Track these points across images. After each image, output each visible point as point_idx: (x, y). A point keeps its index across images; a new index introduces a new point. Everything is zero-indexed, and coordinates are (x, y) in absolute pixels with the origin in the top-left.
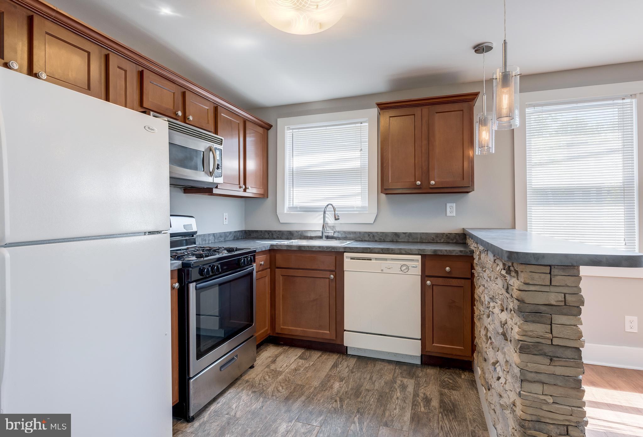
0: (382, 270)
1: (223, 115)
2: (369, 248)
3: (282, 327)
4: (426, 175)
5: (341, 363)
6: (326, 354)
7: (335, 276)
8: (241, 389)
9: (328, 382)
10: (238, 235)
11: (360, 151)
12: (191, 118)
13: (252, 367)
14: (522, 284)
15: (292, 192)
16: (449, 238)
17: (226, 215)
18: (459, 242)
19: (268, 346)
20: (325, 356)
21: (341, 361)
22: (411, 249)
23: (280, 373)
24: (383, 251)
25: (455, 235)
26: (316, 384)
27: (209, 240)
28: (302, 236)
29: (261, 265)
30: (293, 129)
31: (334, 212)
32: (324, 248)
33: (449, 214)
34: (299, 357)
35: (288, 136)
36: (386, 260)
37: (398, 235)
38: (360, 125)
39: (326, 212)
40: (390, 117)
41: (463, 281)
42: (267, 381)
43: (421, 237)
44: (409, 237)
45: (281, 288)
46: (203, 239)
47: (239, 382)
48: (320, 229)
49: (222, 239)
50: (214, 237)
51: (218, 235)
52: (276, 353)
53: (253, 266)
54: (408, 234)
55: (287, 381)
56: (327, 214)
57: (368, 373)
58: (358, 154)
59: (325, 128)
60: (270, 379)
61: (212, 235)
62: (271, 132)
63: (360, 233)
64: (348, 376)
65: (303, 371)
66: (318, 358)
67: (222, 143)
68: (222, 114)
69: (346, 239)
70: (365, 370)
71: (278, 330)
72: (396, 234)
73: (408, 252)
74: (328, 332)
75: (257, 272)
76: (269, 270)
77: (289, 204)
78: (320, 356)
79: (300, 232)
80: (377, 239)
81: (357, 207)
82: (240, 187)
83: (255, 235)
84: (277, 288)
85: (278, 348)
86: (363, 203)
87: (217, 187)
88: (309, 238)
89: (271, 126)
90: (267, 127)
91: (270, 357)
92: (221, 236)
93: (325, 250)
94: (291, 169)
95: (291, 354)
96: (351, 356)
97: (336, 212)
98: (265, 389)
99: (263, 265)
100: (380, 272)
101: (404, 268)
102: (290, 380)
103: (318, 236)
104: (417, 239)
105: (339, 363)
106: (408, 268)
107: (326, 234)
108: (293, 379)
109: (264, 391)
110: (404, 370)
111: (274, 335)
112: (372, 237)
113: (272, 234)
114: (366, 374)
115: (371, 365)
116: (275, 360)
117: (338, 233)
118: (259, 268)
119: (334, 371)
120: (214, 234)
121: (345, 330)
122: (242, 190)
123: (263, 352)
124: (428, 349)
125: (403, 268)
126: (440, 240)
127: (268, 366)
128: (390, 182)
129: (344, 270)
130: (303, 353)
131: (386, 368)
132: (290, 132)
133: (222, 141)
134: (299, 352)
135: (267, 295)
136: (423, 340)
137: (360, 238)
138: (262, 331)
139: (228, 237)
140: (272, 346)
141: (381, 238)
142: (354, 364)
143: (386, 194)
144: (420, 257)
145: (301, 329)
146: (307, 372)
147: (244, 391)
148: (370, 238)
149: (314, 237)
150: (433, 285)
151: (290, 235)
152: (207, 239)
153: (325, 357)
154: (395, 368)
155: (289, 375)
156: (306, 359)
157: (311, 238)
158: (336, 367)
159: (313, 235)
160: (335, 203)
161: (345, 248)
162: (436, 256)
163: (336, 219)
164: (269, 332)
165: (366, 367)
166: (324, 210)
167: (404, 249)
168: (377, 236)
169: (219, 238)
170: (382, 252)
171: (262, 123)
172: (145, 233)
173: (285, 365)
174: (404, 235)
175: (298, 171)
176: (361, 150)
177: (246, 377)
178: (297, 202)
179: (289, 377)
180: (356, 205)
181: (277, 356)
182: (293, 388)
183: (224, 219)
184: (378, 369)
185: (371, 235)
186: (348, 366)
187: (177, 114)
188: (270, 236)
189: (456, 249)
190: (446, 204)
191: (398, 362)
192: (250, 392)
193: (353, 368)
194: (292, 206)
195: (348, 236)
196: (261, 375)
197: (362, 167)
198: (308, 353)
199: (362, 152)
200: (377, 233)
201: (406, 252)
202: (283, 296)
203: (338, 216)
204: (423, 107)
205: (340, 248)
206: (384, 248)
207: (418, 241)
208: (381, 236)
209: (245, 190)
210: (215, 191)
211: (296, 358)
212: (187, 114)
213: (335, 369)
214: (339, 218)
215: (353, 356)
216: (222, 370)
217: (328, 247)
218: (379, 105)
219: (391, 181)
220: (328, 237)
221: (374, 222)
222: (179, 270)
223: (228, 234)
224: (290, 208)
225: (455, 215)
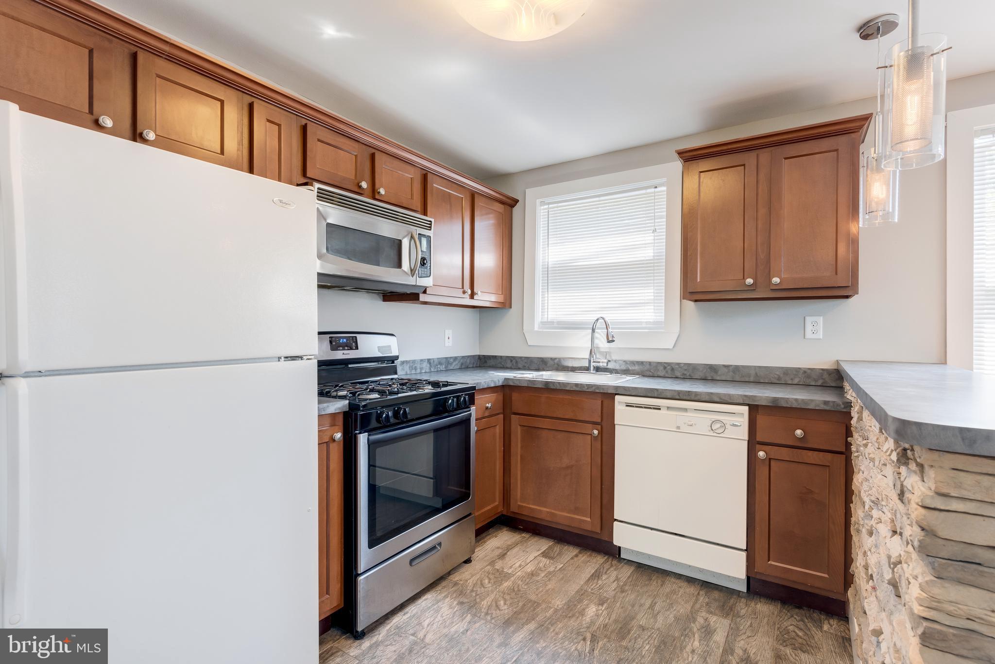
0: (678, 427)
1: (436, 185)
2: (657, 390)
3: (519, 503)
4: (765, 269)
5: (606, 572)
6: (586, 553)
7: (601, 433)
8: (443, 595)
9: (579, 603)
10: (468, 361)
11: (653, 233)
12: (383, 192)
13: (468, 561)
14: (931, 494)
15: (546, 298)
16: (809, 377)
17: (449, 333)
18: (828, 385)
19: (500, 529)
20: (583, 556)
21: (609, 569)
22: (729, 395)
23: (507, 576)
24: (680, 395)
25: (821, 371)
26: (558, 603)
27: (421, 369)
28: (558, 365)
29: (487, 408)
30: (549, 204)
31: (606, 330)
32: (584, 387)
33: (809, 334)
34: (542, 553)
35: (542, 214)
36: (685, 410)
37: (715, 369)
38: (653, 190)
39: (596, 330)
40: (701, 172)
41: (829, 456)
42: (484, 588)
43: (756, 374)
44: (734, 372)
45: (519, 445)
46: (412, 367)
47: (444, 584)
48: (587, 356)
49: (443, 367)
50: (430, 364)
51: (436, 362)
52: (509, 543)
53: (470, 411)
54: (732, 367)
55: (514, 591)
56: (597, 332)
57: (649, 596)
58: (649, 237)
59: (597, 199)
60: (490, 585)
61: (426, 361)
62: (516, 210)
63: (650, 363)
64: (615, 597)
65: (544, 579)
66: (572, 558)
67: (430, 227)
68: (434, 185)
69: (626, 372)
70: (645, 589)
71: (514, 508)
72: (713, 368)
73: (724, 400)
74: (589, 519)
75: (476, 420)
76: (502, 416)
77: (542, 318)
78: (576, 556)
79: (557, 360)
80: (678, 374)
81: (646, 322)
82: (464, 292)
83: (492, 362)
84: (513, 444)
85: (515, 535)
86: (656, 316)
87: (425, 292)
88: (569, 370)
89: (517, 201)
90: (511, 203)
91: (498, 548)
92: (440, 363)
93: (585, 389)
94: (545, 265)
95: (532, 547)
96: (626, 561)
97: (610, 330)
98: (478, 600)
99: (490, 408)
100: (676, 430)
101: (718, 425)
102: (519, 590)
103: (584, 367)
104: (750, 377)
105: (604, 572)
106: (724, 426)
107: (595, 364)
108: (524, 590)
109: (476, 603)
110: (715, 600)
111: (509, 515)
112: (669, 371)
113: (517, 362)
114: (645, 597)
115: (657, 582)
116: (506, 554)
117: (615, 364)
118: (484, 412)
119: (593, 585)
120: (429, 360)
121: (616, 520)
122: (467, 296)
123: (490, 539)
124: (759, 567)
125: (715, 427)
126: (792, 379)
127: (492, 563)
128: (698, 280)
129: (615, 423)
130: (550, 548)
131: (682, 591)
132: (543, 209)
133: (431, 224)
134: (544, 544)
135: (498, 454)
136: (750, 550)
137: (651, 372)
138: (489, 508)
139: (451, 364)
140: (506, 530)
141: (685, 373)
142: (629, 577)
143: (696, 301)
144: (746, 408)
145: (548, 510)
146: (549, 580)
147: (447, 600)
148: (667, 372)
149: (578, 367)
150: (770, 459)
151: (542, 364)
152: (418, 366)
153: (583, 559)
154: (698, 593)
155: (520, 582)
156: (552, 558)
157: (573, 369)
158: (596, 578)
159: (576, 364)
160: (609, 317)
161: (617, 388)
162: (776, 408)
163: (609, 342)
164: (500, 509)
165: (647, 585)
166: (592, 326)
167: (717, 394)
168: (679, 369)
169: (437, 365)
170: (678, 397)
171: (501, 197)
172: (279, 358)
173: (517, 565)
174: (726, 370)
175: (556, 267)
176: (654, 231)
177: (455, 577)
178: (553, 315)
179: (518, 586)
180: (644, 319)
181: (509, 548)
182: (521, 604)
183: (447, 338)
184: (668, 590)
185: (669, 367)
186: (617, 579)
187: (360, 186)
188: (513, 364)
189: (816, 398)
190: (805, 318)
191: (705, 583)
192: (455, 603)
193: (625, 584)
194: (545, 320)
195: (630, 368)
196: (478, 576)
197: (655, 258)
198: (557, 548)
199: (655, 234)
200: (678, 364)
201: (721, 398)
202: (521, 456)
203: (613, 337)
205: (609, 387)
206: (681, 391)
207: (752, 379)
208: (686, 370)
209: (472, 296)
210: (422, 298)
211: (536, 555)
212: (376, 186)
213: (596, 581)
214: (614, 339)
215: (629, 562)
216: (414, 564)
217: (590, 386)
218: (680, 153)
219: (700, 279)
220: (598, 369)
221: (674, 347)
222: (345, 413)
223: (452, 360)
224: (543, 324)
225: (821, 338)
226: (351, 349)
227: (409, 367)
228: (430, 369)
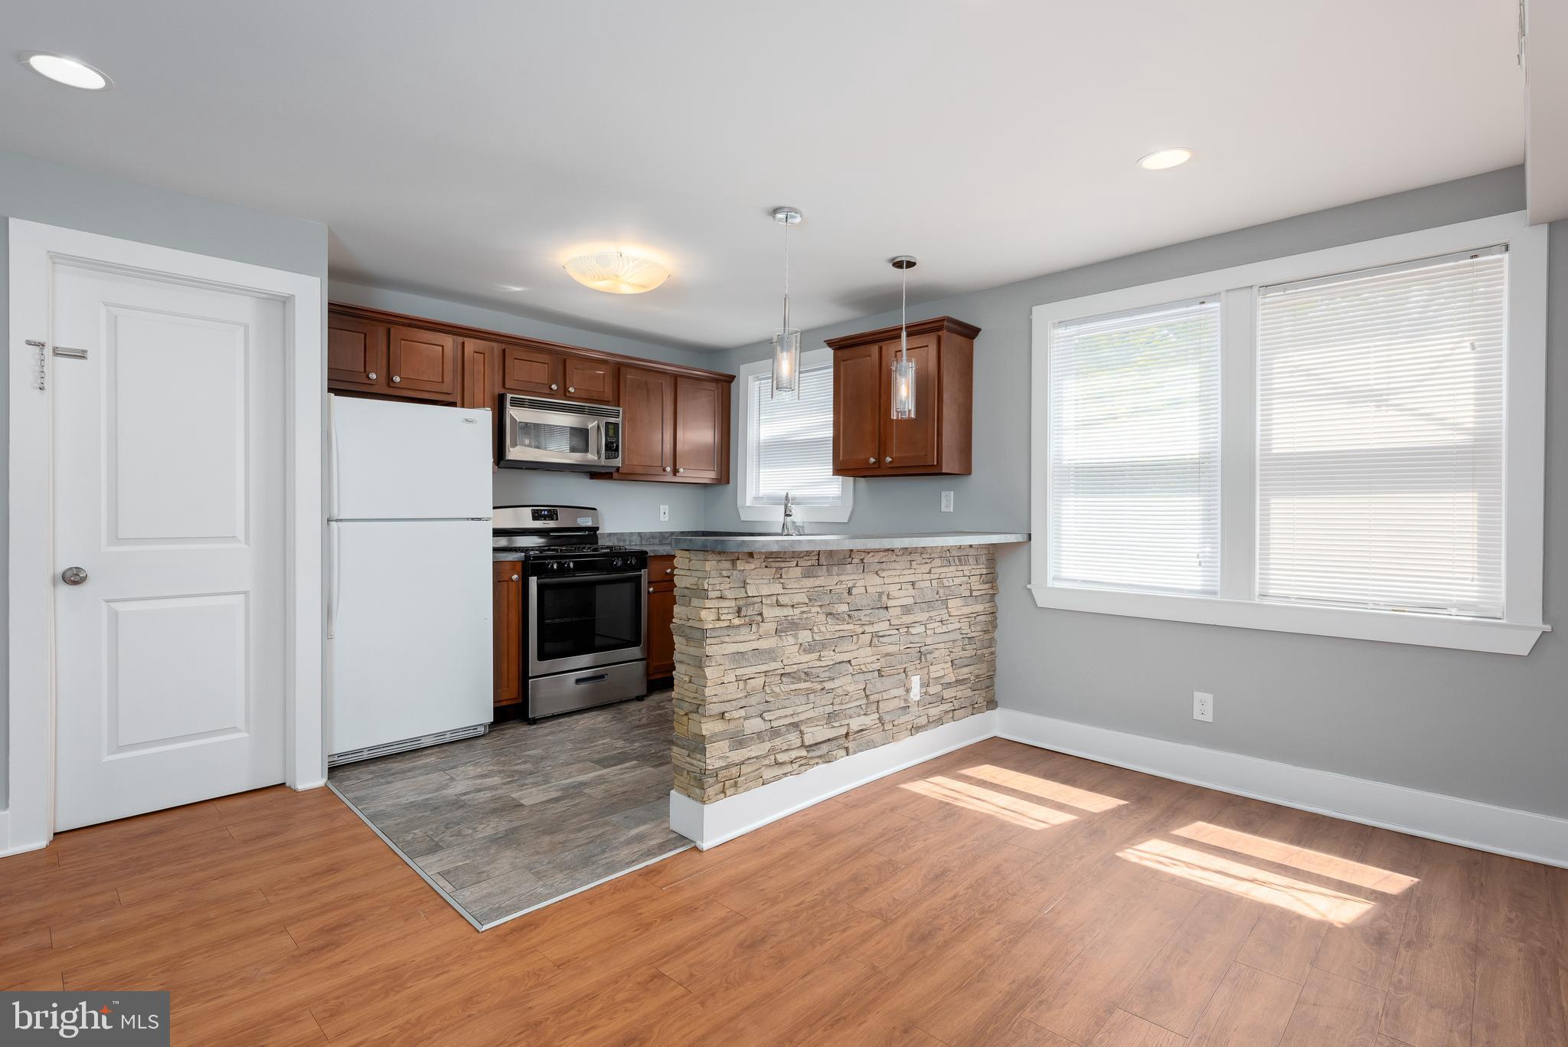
1: (631, 377)
12: (572, 390)
13: (640, 699)
17: (665, 508)
27: (630, 541)
29: (667, 573)
30: (760, 379)
33: (944, 508)
35: (755, 390)
46: (620, 539)
47: (610, 708)
49: (656, 541)
50: (641, 537)
51: (648, 535)
61: (636, 534)
62: (732, 390)
68: (628, 376)
77: (753, 494)
81: (832, 497)
82: (664, 470)
87: (617, 470)
89: (733, 377)
90: (726, 380)
92: (652, 537)
94: (755, 443)
109: (626, 718)
120: (639, 534)
122: (669, 473)
128: (841, 458)
132: (757, 385)
133: (619, 412)
139: (667, 538)
147: (606, 715)
152: (627, 538)
169: (648, 539)
172: (464, 519)
175: (767, 443)
178: (761, 490)
183: (662, 513)
187: (551, 389)
190: (941, 493)
192: (610, 717)
194: (756, 495)
204: (881, 344)
209: (675, 471)
210: (615, 475)
212: (567, 386)
216: (578, 682)
218: (830, 343)
219: (843, 456)
221: (849, 520)
222: (522, 561)
223: (667, 535)
224: (756, 498)
225: (952, 511)
226: (553, 520)
227: (617, 539)
228: (641, 542)
